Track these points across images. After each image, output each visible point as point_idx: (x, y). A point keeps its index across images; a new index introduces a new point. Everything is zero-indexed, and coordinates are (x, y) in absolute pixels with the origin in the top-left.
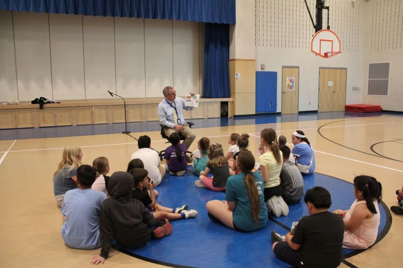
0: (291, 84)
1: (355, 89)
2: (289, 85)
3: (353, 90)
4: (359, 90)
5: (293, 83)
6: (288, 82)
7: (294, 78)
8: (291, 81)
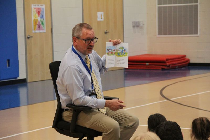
0: (39, 19)
1: (136, 25)
2: (36, 21)
3: (134, 27)
4: (141, 28)
5: (42, 17)
6: (34, 16)
7: (44, 7)
8: (39, 13)
